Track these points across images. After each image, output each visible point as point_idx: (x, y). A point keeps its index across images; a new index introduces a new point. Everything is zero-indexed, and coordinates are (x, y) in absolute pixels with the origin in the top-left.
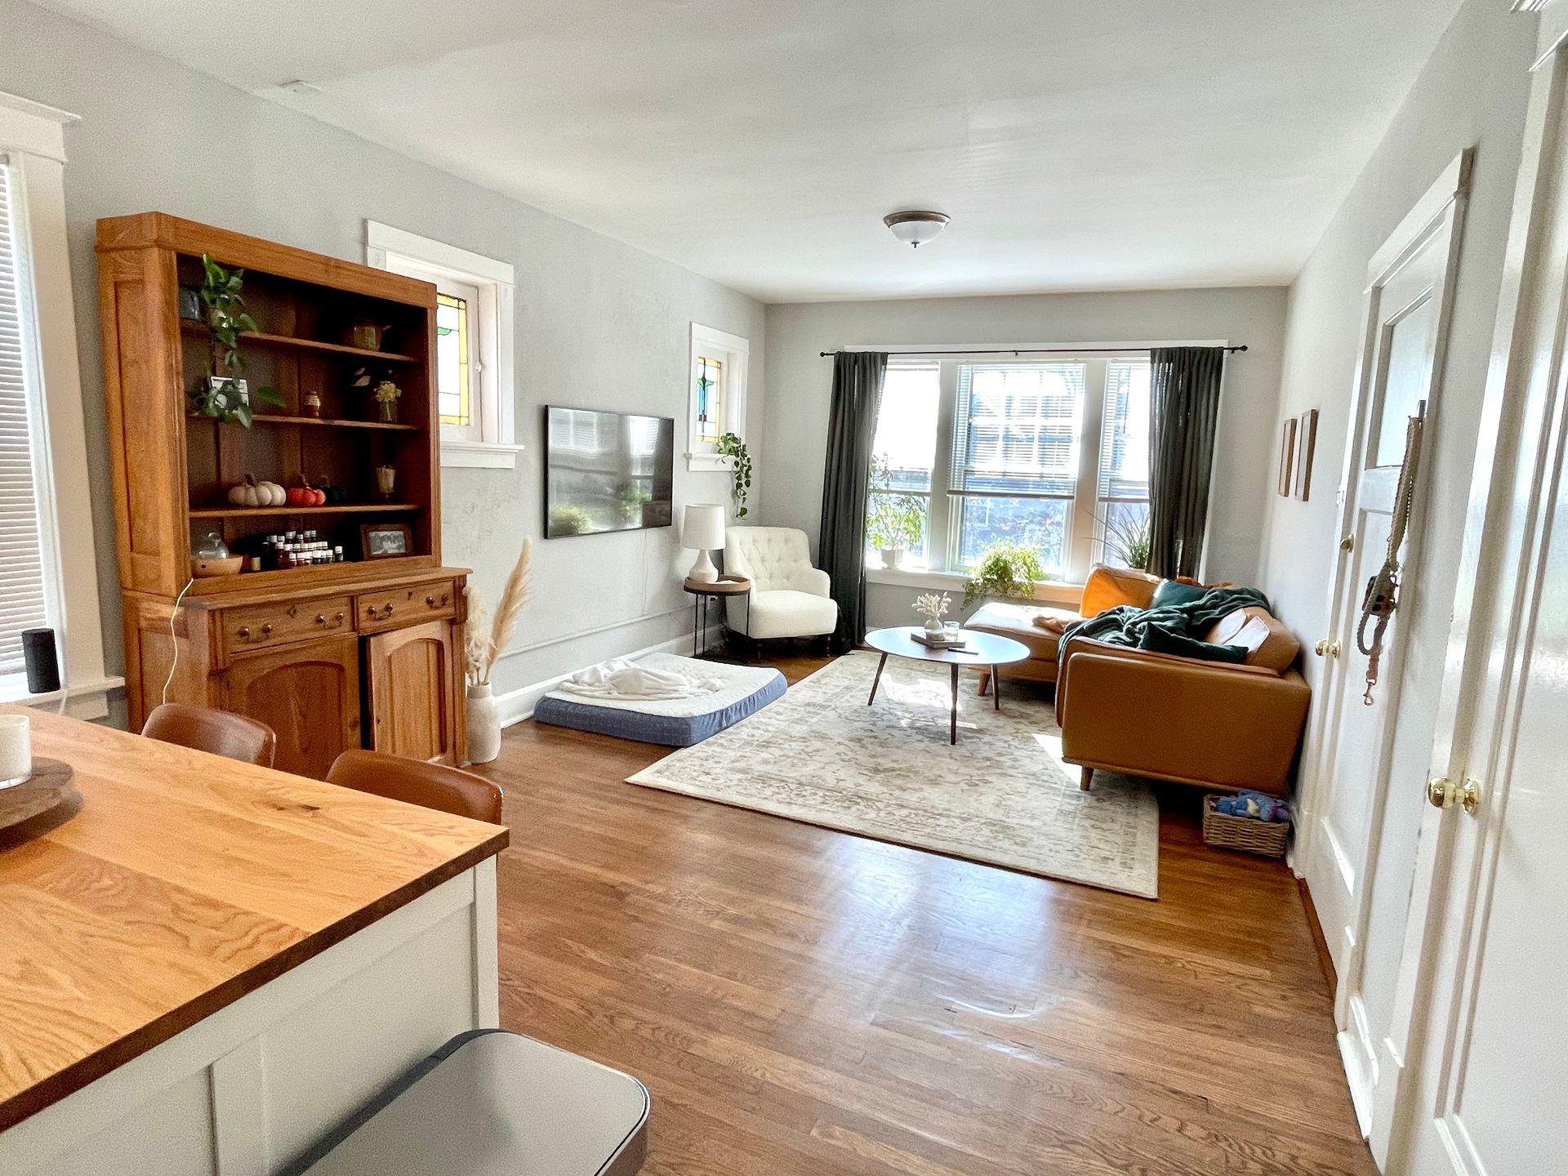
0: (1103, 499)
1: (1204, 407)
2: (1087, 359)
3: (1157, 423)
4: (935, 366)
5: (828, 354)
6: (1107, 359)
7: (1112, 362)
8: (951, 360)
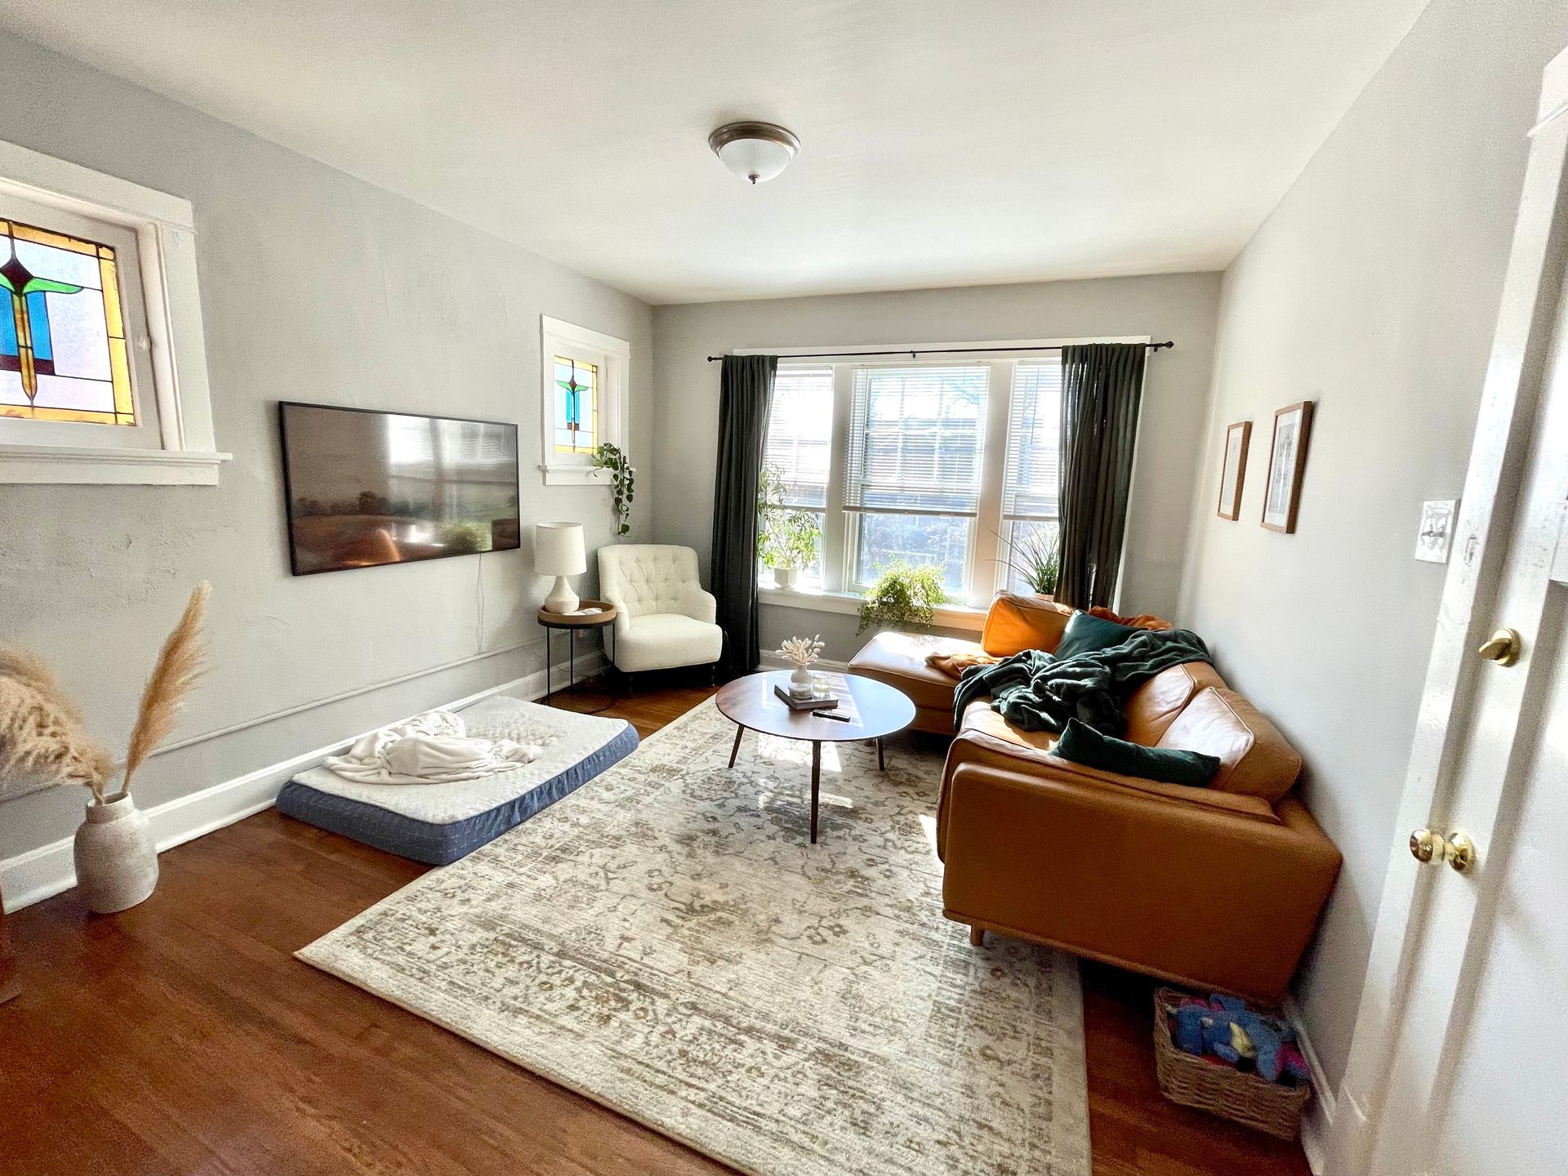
0: (1007, 517)
1: (1123, 413)
2: (992, 361)
3: (1069, 433)
4: (830, 372)
5: (715, 359)
6: (1013, 360)
7: (1020, 363)
8: (846, 363)
